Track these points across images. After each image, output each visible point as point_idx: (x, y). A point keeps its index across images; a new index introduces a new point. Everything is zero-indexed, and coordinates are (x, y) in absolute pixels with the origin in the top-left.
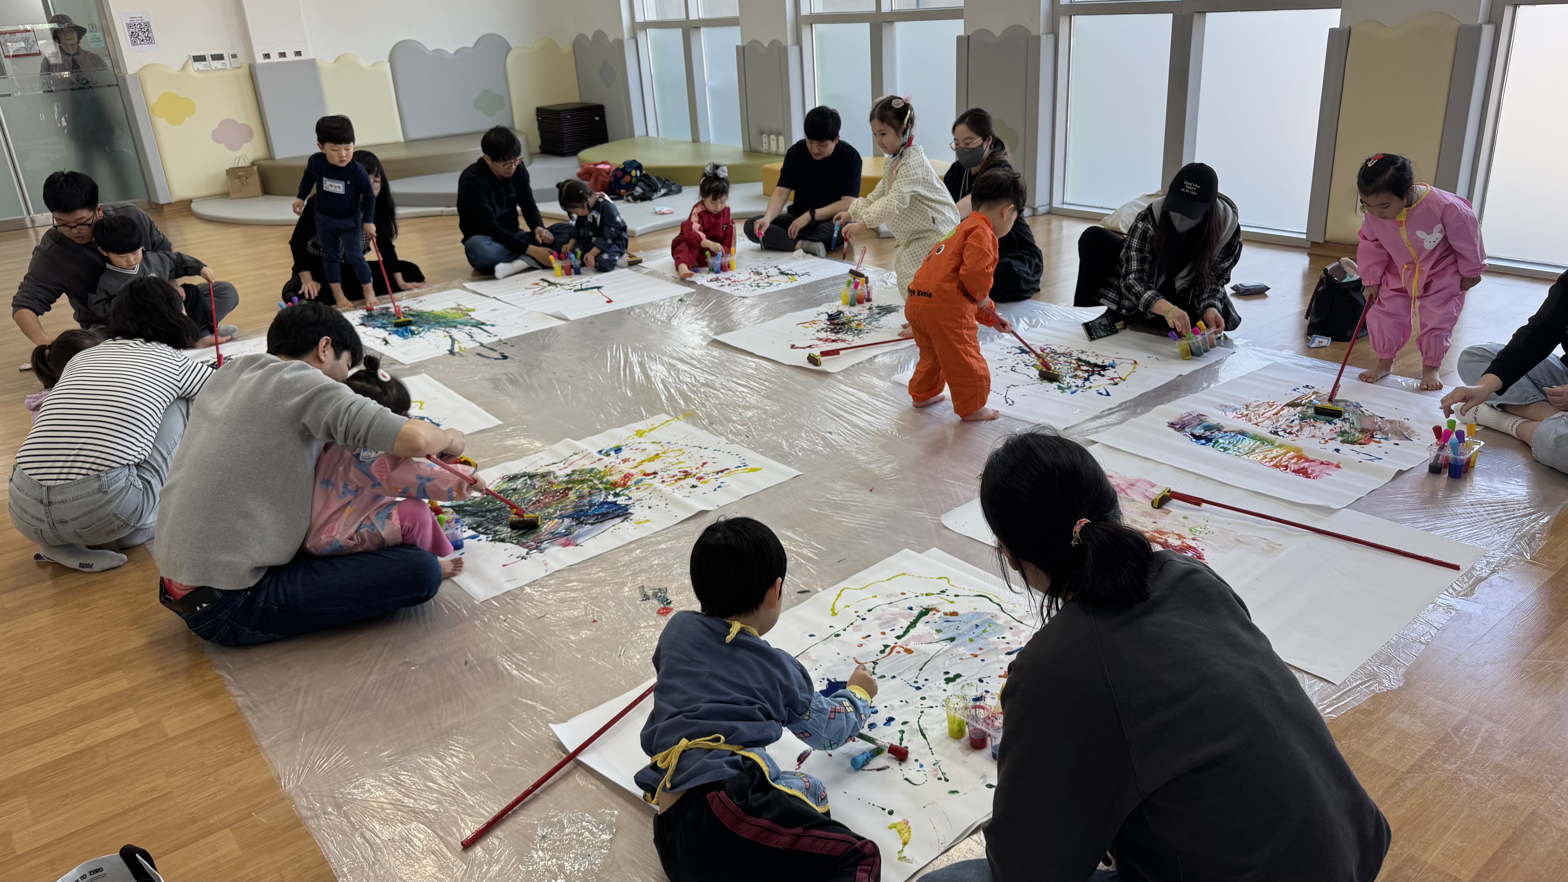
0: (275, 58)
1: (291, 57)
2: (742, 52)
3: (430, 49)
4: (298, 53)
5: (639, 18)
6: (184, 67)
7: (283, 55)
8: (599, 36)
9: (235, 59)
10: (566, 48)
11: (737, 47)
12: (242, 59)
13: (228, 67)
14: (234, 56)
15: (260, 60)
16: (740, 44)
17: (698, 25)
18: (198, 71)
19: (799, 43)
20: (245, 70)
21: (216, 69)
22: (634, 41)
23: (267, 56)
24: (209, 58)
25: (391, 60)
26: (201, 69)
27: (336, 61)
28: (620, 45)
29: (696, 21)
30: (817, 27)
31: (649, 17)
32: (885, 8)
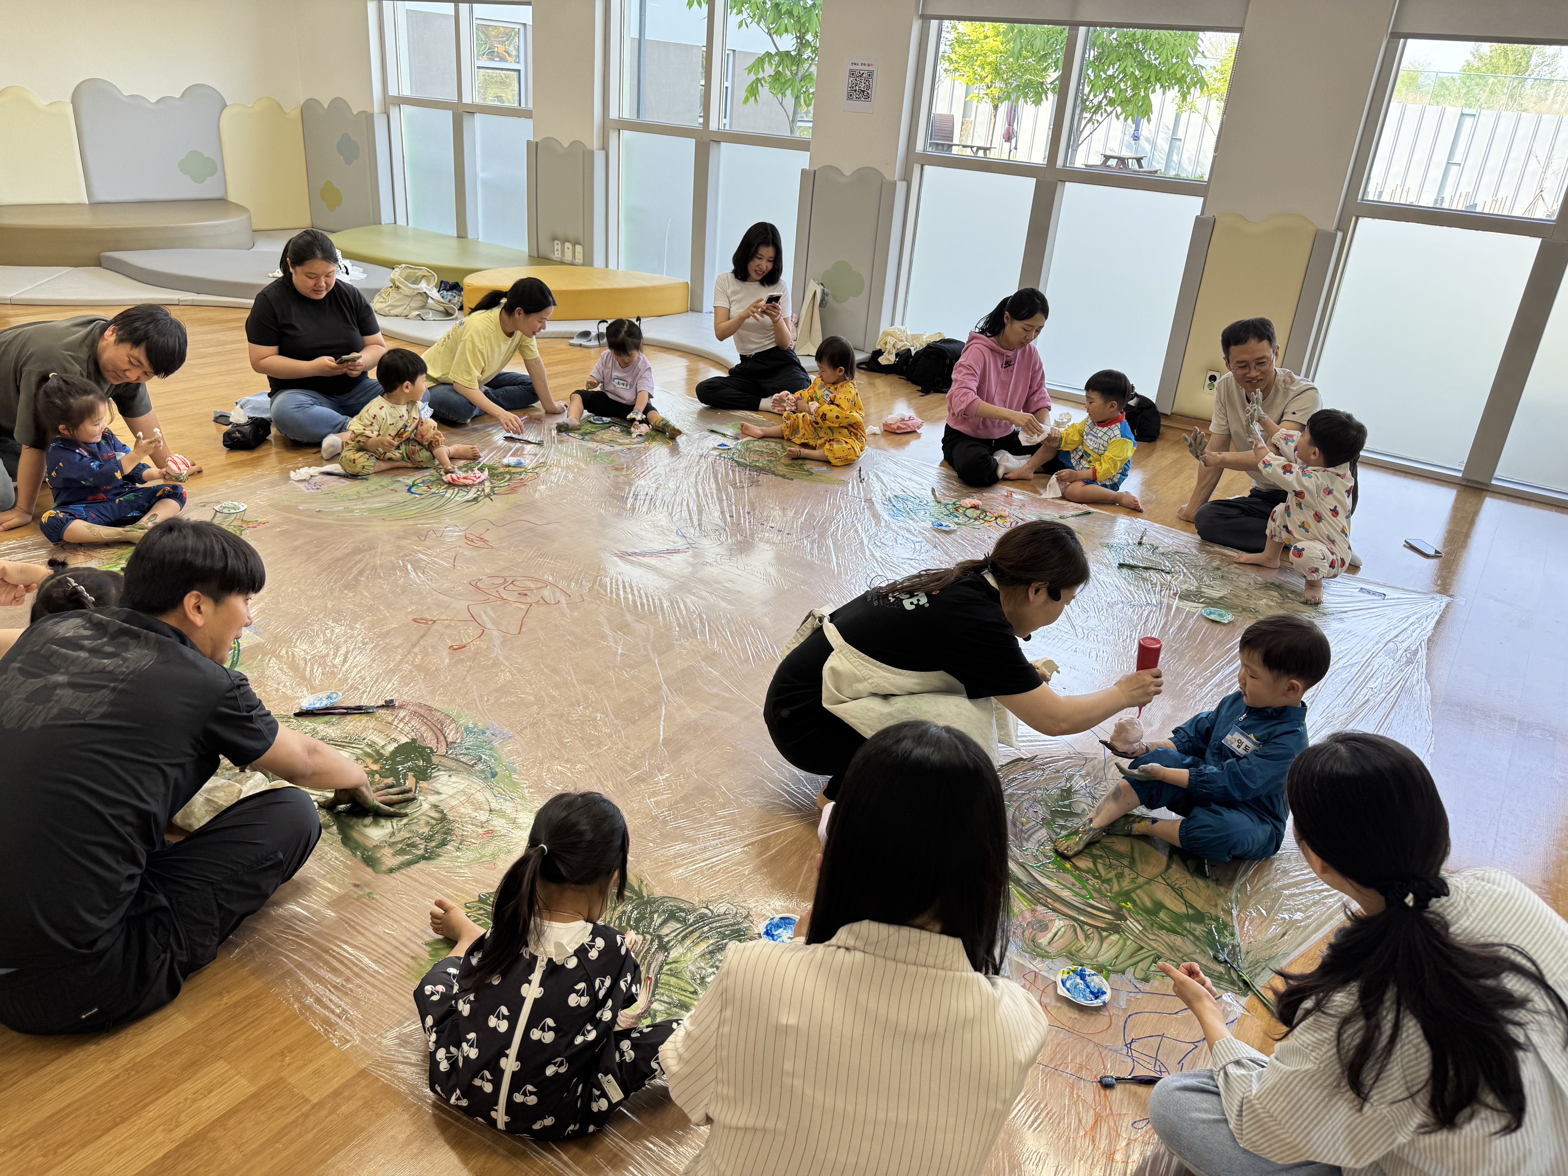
2: (534, 148)
3: (126, 93)
5: (393, 92)
8: (338, 104)
10: (294, 111)
11: (528, 142)
16: (530, 139)
17: (473, 110)
19: (605, 148)
22: (385, 116)
25: (75, 100)
28: (369, 118)
29: (472, 105)
30: (626, 134)
31: (406, 92)
32: (713, 126)
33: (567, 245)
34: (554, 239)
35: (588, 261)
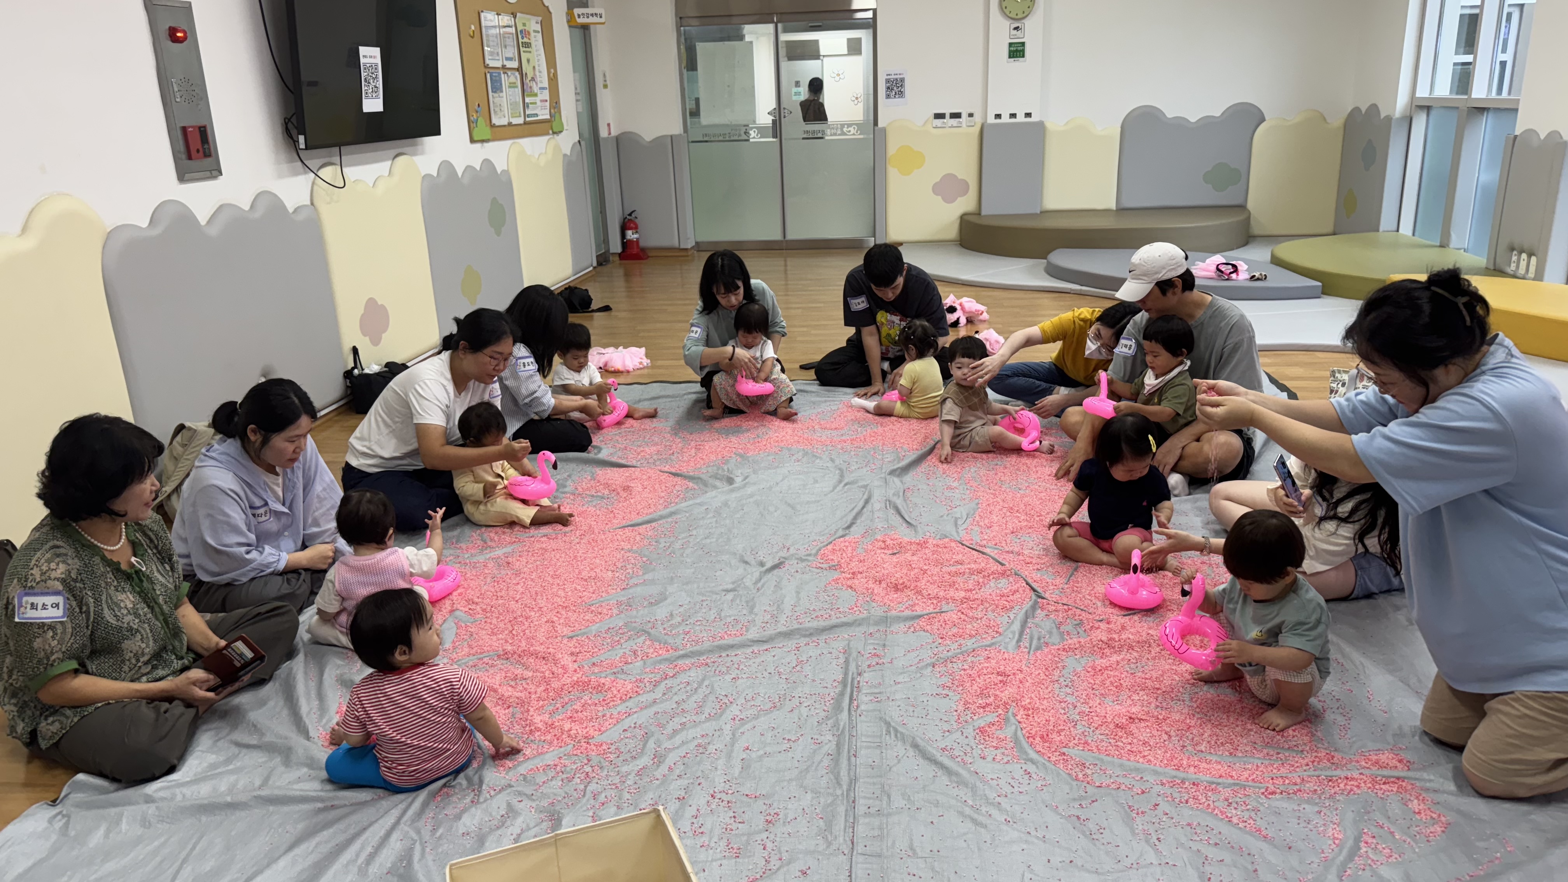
0: (1005, 119)
1: (1021, 118)
2: (1512, 142)
3: (1170, 116)
4: (1028, 115)
6: (925, 123)
7: (1013, 116)
9: (970, 118)
10: (1337, 121)
12: (977, 118)
13: (963, 125)
14: (971, 115)
15: (992, 120)
18: (936, 127)
20: (977, 129)
21: (952, 127)
23: (998, 116)
24: (948, 116)
25: (1124, 126)
26: (939, 125)
28: (1389, 122)
33: (1524, 256)
34: (1512, 249)
35: (1539, 276)
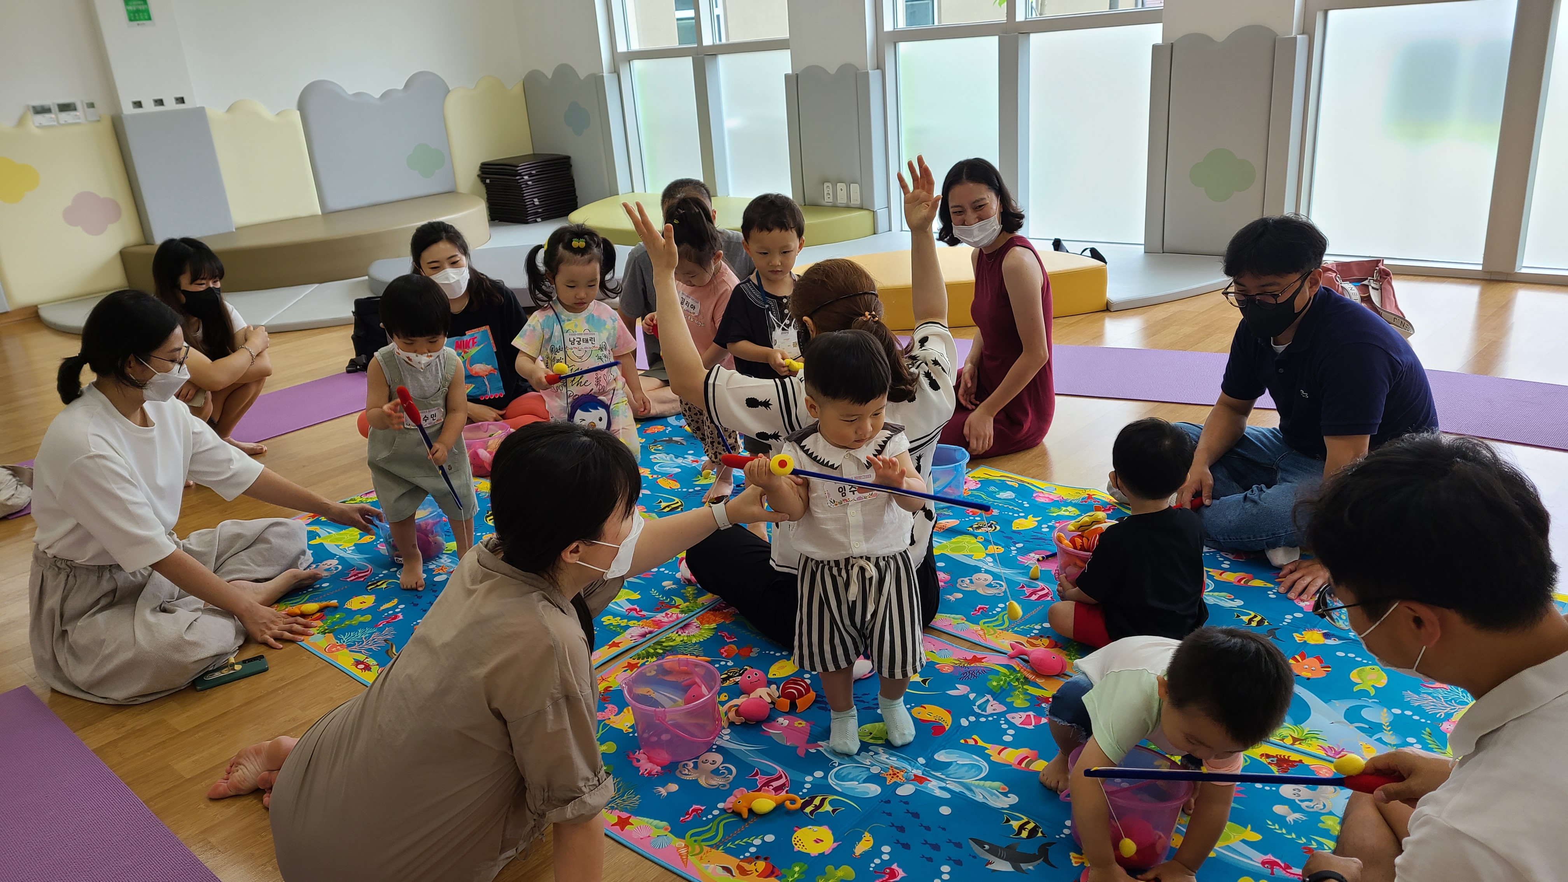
0: (149, 107)
1: (170, 105)
2: (793, 83)
3: (350, 93)
4: (181, 100)
5: (621, 48)
6: (21, 122)
7: (160, 102)
8: (564, 72)
9: (92, 110)
10: (516, 89)
11: (786, 76)
12: (103, 109)
13: (82, 120)
14: (91, 105)
15: (128, 109)
16: (790, 72)
17: (716, 52)
18: (41, 127)
19: (880, 66)
20: (107, 125)
21: (67, 124)
22: (615, 75)
23: (138, 104)
24: (55, 109)
25: (302, 106)
26: (45, 123)
27: (230, 110)
28: (598, 81)
29: (714, 46)
30: (903, 47)
31: (635, 46)
32: (1020, 17)
33: (840, 185)
34: (824, 181)
35: (867, 201)
